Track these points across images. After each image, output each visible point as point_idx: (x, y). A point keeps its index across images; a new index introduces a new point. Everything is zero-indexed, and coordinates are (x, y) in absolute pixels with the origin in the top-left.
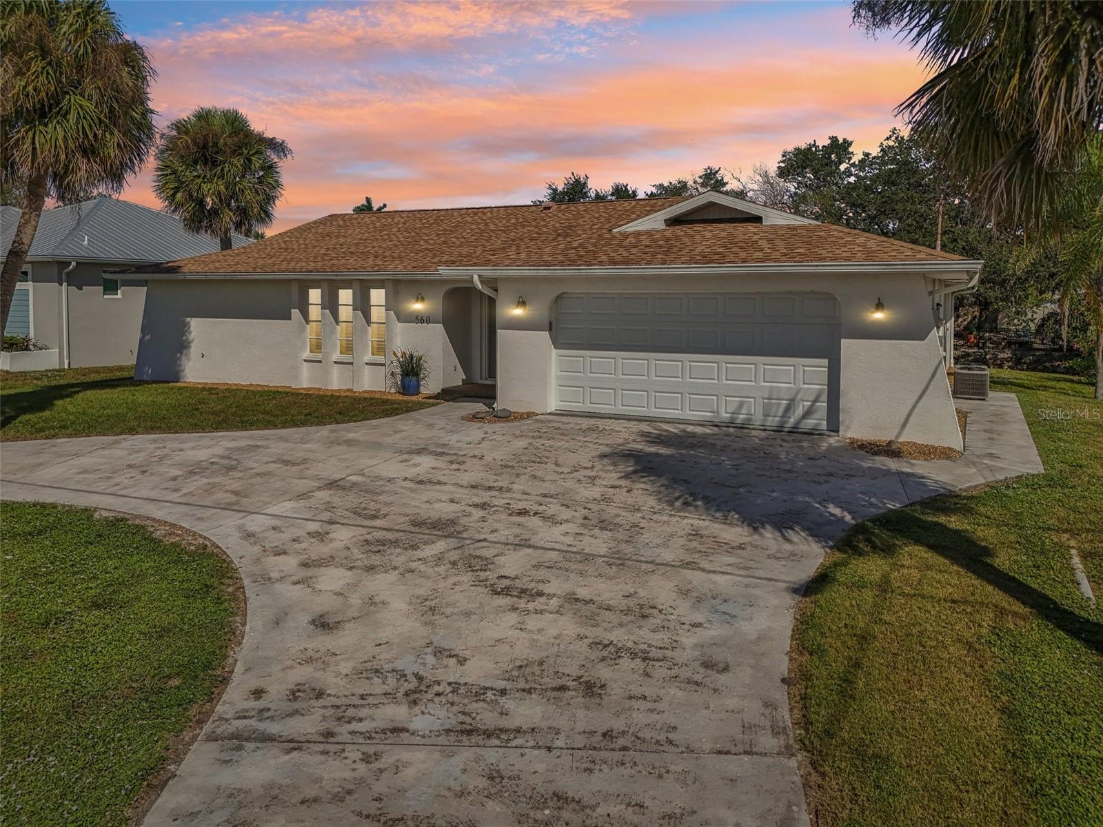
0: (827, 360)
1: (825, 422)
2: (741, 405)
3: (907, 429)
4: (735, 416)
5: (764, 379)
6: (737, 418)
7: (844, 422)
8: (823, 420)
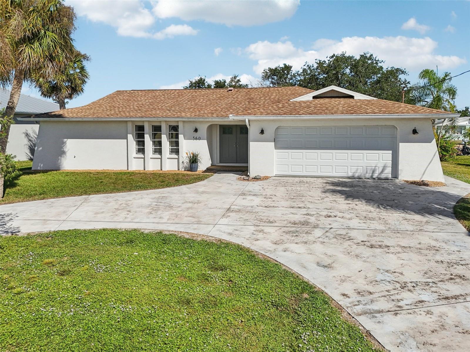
0: (391, 151)
1: (390, 175)
2: (357, 169)
3: (424, 176)
4: (355, 174)
5: (367, 159)
6: (355, 175)
7: (400, 174)
8: (390, 174)
